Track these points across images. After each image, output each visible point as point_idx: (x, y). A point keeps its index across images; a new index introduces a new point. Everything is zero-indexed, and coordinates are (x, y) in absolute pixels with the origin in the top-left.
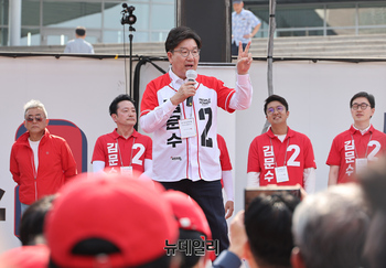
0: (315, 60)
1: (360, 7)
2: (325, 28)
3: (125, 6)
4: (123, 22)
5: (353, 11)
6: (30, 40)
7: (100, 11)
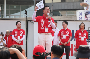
0: (59, 21)
1: (67, 11)
2: (61, 15)
3: (25, 11)
4: (25, 14)
5: (66, 12)
6: (7, 17)
7: (20, 12)
